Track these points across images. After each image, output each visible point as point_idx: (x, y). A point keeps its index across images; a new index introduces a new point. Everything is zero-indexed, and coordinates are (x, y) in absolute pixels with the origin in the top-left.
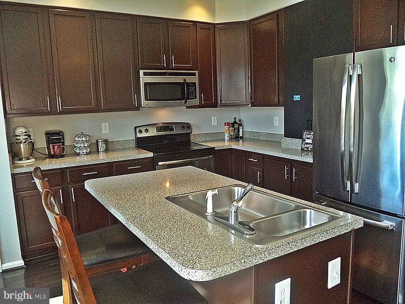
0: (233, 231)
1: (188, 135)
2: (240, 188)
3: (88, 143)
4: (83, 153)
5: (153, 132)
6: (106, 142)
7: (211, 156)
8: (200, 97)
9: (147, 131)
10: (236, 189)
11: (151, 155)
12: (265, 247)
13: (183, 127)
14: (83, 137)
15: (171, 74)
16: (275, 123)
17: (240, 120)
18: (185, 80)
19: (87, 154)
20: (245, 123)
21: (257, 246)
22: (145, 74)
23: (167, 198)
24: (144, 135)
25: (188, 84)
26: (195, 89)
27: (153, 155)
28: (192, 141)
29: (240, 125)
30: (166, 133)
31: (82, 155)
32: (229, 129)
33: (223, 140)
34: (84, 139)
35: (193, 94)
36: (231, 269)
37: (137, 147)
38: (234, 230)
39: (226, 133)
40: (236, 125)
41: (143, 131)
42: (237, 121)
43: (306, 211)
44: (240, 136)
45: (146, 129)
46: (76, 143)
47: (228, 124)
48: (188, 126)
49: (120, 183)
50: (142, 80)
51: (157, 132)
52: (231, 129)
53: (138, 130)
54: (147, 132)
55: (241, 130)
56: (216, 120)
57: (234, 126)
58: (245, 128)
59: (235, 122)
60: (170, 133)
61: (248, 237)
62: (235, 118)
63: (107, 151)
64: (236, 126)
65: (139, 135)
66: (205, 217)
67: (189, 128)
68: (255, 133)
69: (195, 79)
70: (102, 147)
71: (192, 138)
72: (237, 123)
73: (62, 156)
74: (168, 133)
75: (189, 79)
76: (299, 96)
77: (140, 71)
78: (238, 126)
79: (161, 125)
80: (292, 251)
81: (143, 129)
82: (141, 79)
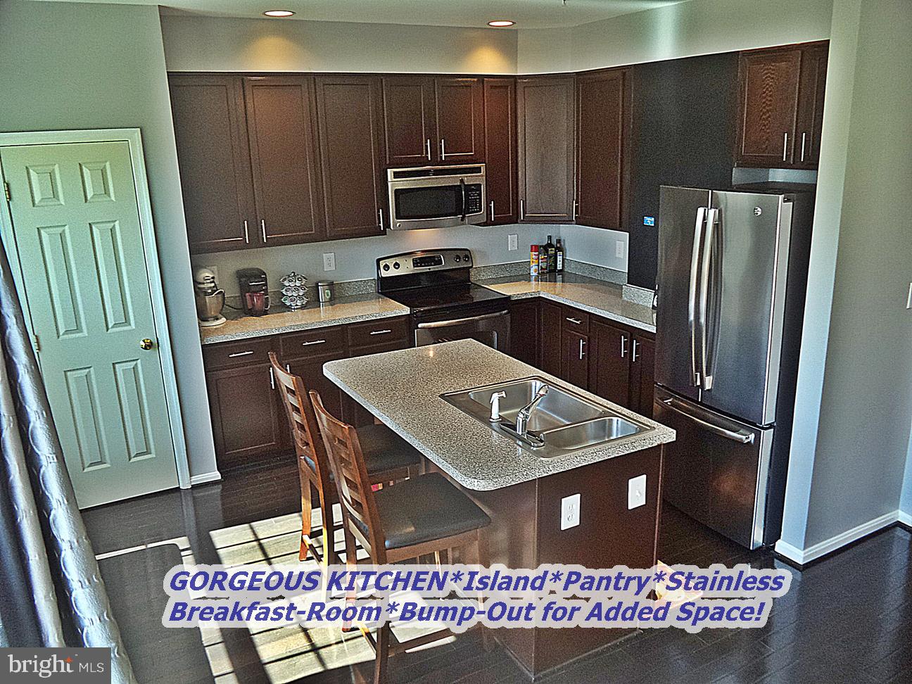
0: (520, 443)
1: (467, 270)
2: (538, 382)
3: (305, 289)
4: (297, 305)
5: (407, 268)
6: (331, 285)
7: (506, 311)
8: (488, 208)
9: (397, 265)
10: (533, 382)
11: (406, 310)
12: (550, 460)
13: (458, 257)
14: (297, 281)
15: (437, 172)
16: (617, 252)
17: (560, 240)
18: (462, 181)
19: (303, 307)
20: (567, 246)
21: (542, 459)
22: (396, 175)
23: (442, 396)
24: (393, 272)
25: (468, 188)
26: (480, 195)
27: (411, 312)
28: (472, 279)
29: (560, 249)
30: (429, 269)
31: (294, 309)
32: (538, 258)
33: (527, 278)
34: (298, 284)
35: (476, 204)
36: (513, 480)
37: (381, 293)
38: (521, 441)
39: (532, 265)
40: (550, 249)
41: (391, 266)
42: (554, 242)
43: (612, 419)
44: (558, 268)
45: (396, 264)
46: (286, 291)
47: (535, 248)
48: (466, 254)
49: (374, 370)
50: (392, 185)
51: (414, 267)
52: (542, 257)
53: (382, 263)
54: (397, 269)
55: (559, 258)
56: (516, 240)
57: (547, 251)
58: (568, 254)
59: (550, 245)
60: (434, 268)
61: (535, 449)
62: (550, 237)
63: (332, 301)
64: (551, 251)
65: (384, 274)
66: (489, 424)
67: (468, 258)
68: (584, 265)
69: (479, 179)
70: (324, 294)
71: (472, 273)
72: (553, 246)
73: (266, 313)
74: (433, 268)
75: (469, 179)
76: (653, 219)
77: (389, 170)
78: (556, 250)
79: (419, 255)
80: (580, 465)
81: (390, 263)
82: (389, 184)
